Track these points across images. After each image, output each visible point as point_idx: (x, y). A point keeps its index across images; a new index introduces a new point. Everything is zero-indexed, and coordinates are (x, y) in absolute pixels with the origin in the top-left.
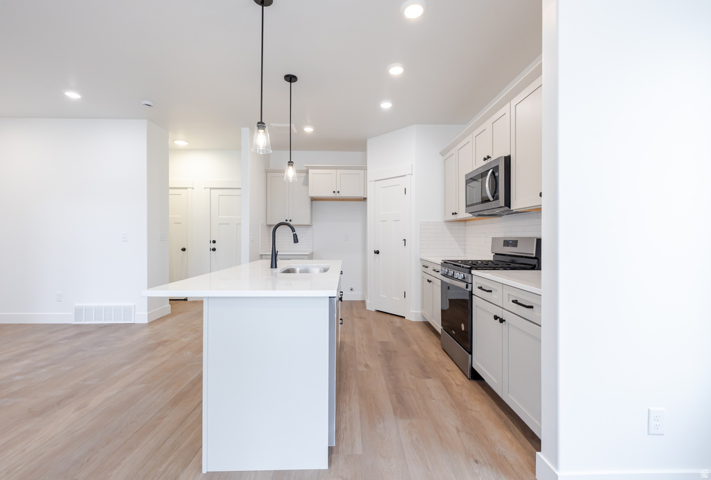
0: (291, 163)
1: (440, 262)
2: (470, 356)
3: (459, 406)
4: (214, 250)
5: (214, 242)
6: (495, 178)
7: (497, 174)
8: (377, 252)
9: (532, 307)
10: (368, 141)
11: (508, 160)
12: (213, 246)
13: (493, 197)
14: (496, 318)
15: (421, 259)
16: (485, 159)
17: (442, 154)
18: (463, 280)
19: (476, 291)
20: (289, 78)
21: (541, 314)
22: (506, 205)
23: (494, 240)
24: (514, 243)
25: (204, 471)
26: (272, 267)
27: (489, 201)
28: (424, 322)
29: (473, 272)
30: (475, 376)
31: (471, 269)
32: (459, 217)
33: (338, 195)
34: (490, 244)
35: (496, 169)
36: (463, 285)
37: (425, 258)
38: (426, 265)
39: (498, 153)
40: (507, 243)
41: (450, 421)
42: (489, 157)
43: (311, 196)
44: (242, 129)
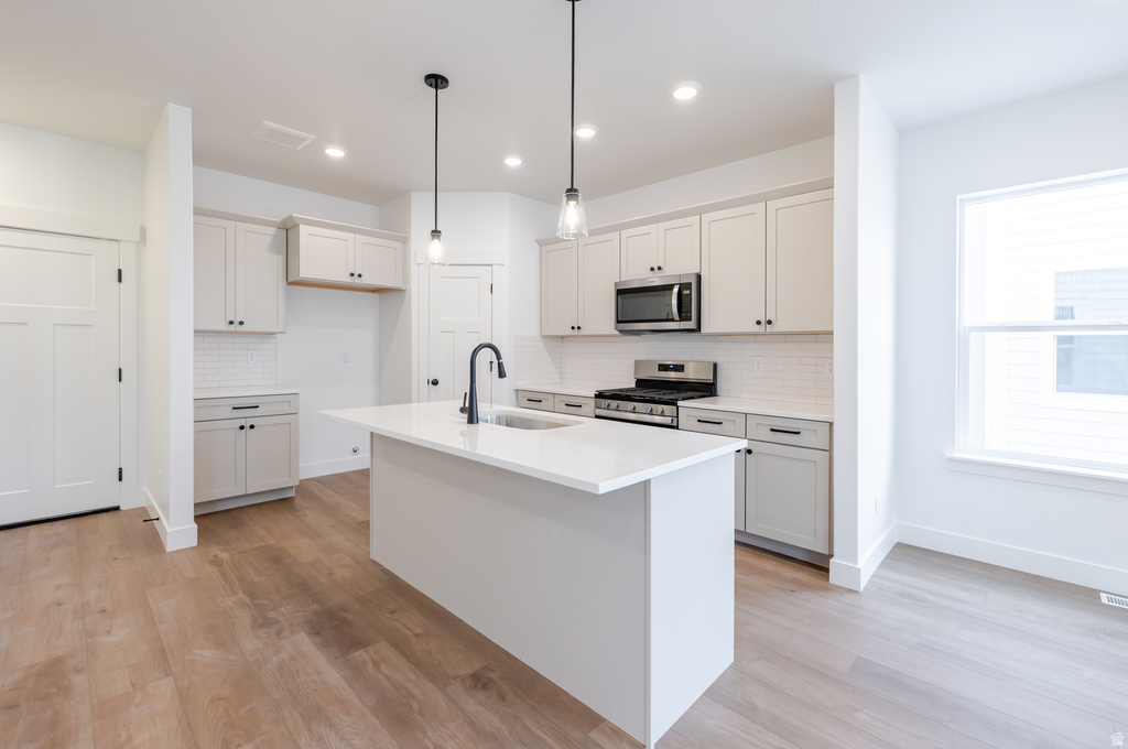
0: (436, 233)
1: (590, 394)
6: (680, 298)
7: (686, 292)
8: (434, 383)
9: (799, 432)
10: (412, 195)
11: (699, 277)
13: (680, 316)
15: (519, 390)
16: (652, 269)
17: (541, 244)
19: (686, 425)
20: (433, 81)
22: (698, 328)
23: (637, 363)
24: (678, 368)
26: (471, 422)
27: (673, 320)
29: (679, 403)
31: (677, 400)
32: (583, 333)
33: (357, 280)
35: (685, 286)
38: (535, 397)
39: (677, 268)
40: (663, 368)
42: (660, 268)
43: (290, 280)
44: (172, 107)
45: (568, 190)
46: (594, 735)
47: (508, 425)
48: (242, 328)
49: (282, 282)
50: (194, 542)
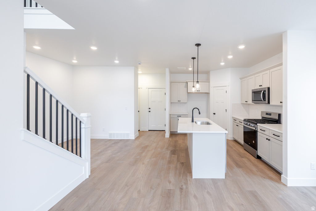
1: (243, 120)
2: (257, 151)
3: (255, 165)
4: (150, 111)
5: (150, 109)
6: (264, 94)
7: (265, 93)
8: (215, 114)
9: (279, 136)
10: (211, 72)
11: (269, 89)
12: (149, 110)
13: (264, 100)
14: (267, 139)
15: (233, 117)
16: (260, 86)
17: (241, 79)
18: (254, 127)
19: (259, 130)
20: (193, 58)
21: (282, 138)
22: (268, 103)
23: (262, 112)
24: (270, 114)
25: (193, 178)
26: (192, 122)
27: (262, 101)
28: (234, 140)
29: (258, 124)
30: (259, 158)
31: (257, 123)
32: (248, 103)
33: (199, 92)
34: (260, 113)
35: (265, 91)
36: (254, 128)
37: (234, 117)
38: (235, 119)
39: (265, 86)
40: (267, 114)
41: (254, 169)
42: (261, 86)
43: (188, 92)
44: (166, 69)
45: (197, 82)
46: (188, 174)
47: (207, 124)
48: (180, 102)
49: (187, 93)
50: (169, 137)
